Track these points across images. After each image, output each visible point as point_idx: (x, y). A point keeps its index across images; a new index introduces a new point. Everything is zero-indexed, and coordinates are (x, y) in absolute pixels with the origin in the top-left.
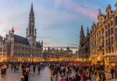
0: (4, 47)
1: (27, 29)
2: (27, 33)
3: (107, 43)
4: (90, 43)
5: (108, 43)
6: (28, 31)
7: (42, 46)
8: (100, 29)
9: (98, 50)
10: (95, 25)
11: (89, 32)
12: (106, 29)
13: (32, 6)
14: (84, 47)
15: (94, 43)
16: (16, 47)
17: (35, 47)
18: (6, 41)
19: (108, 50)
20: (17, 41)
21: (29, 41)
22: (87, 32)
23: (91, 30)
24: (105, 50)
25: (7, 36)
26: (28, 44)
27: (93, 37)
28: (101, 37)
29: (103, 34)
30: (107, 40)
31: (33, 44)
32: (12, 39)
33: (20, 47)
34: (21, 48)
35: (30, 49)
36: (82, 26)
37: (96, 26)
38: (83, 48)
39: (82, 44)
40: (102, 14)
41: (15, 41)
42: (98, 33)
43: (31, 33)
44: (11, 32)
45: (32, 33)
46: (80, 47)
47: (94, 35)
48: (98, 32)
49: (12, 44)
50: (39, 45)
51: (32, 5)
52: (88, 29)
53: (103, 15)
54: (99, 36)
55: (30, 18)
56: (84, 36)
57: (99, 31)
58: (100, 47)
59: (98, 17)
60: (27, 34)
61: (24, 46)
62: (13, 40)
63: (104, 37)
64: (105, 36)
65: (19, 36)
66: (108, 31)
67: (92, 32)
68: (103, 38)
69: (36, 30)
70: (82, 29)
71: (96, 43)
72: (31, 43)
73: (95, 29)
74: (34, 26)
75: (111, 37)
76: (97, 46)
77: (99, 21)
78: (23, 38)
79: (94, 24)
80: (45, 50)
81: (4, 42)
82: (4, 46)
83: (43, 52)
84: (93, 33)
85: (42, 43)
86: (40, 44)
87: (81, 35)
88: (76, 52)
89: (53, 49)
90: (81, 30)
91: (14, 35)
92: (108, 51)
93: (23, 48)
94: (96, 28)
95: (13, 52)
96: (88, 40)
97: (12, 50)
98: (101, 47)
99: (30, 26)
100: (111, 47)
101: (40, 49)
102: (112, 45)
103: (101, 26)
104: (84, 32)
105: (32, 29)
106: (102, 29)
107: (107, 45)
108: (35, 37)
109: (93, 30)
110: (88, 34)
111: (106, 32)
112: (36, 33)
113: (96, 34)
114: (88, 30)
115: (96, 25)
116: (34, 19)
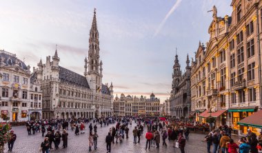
0: (34, 90)
1: (86, 61)
2: (86, 67)
3: (232, 80)
4: (192, 84)
5: (236, 80)
6: (88, 65)
7: (112, 91)
8: (215, 54)
9: (210, 98)
10: (203, 48)
11: (190, 65)
12: (231, 50)
13: (95, 16)
14: (180, 93)
15: (201, 84)
16: (63, 91)
17: (101, 93)
18: (39, 77)
19: (237, 95)
20: (67, 80)
21: (89, 82)
22: (186, 65)
23: (194, 60)
24: (227, 95)
25: (42, 67)
26: (89, 87)
27: (197, 73)
28: (216, 70)
29: (224, 62)
30: (233, 75)
31: (98, 88)
32: (56, 75)
33: (73, 93)
34: (75, 94)
35: (91, 96)
36: (177, 56)
37: (205, 50)
38: (178, 94)
39: (176, 89)
40: (220, 18)
41: (62, 79)
42: (209, 64)
43: (92, 68)
44: (51, 60)
45: (94, 69)
46: (172, 92)
47: (201, 69)
48: (209, 60)
49: (54, 85)
50: (107, 91)
51: (95, 13)
52: (188, 58)
53: (223, 19)
54: (212, 68)
55: (91, 40)
56: (180, 73)
57: (213, 59)
58: (215, 91)
59: (211, 27)
60: (86, 70)
61: (81, 90)
62: (58, 77)
63: (225, 68)
64: (227, 66)
65: (70, 71)
66: (236, 53)
67: (195, 63)
68: (223, 71)
69: (101, 64)
70: (177, 61)
71: (204, 83)
72: (93, 86)
73: (202, 57)
74: (98, 57)
75: (245, 66)
76: (206, 89)
77: (213, 36)
78: (79, 75)
79: (200, 46)
80: (117, 98)
81: (33, 78)
82: (34, 86)
83: (112, 101)
84: (198, 65)
85: (112, 86)
86: (108, 89)
87: (175, 73)
88: (166, 101)
89: (129, 96)
90: (174, 63)
91: (59, 67)
92: (237, 98)
93: (78, 94)
94: (204, 53)
95: (57, 100)
96: (189, 79)
97: (54, 96)
98: (217, 90)
99: (91, 55)
100: (245, 88)
101: (108, 96)
102: (250, 84)
103: (217, 45)
104: (179, 67)
105: (94, 62)
106: (221, 53)
107: (232, 85)
108: (99, 76)
109: (198, 59)
110: (188, 68)
111: (232, 57)
112: (101, 70)
113: (205, 65)
114: (188, 62)
115: (205, 46)
116: (98, 43)
